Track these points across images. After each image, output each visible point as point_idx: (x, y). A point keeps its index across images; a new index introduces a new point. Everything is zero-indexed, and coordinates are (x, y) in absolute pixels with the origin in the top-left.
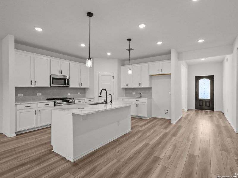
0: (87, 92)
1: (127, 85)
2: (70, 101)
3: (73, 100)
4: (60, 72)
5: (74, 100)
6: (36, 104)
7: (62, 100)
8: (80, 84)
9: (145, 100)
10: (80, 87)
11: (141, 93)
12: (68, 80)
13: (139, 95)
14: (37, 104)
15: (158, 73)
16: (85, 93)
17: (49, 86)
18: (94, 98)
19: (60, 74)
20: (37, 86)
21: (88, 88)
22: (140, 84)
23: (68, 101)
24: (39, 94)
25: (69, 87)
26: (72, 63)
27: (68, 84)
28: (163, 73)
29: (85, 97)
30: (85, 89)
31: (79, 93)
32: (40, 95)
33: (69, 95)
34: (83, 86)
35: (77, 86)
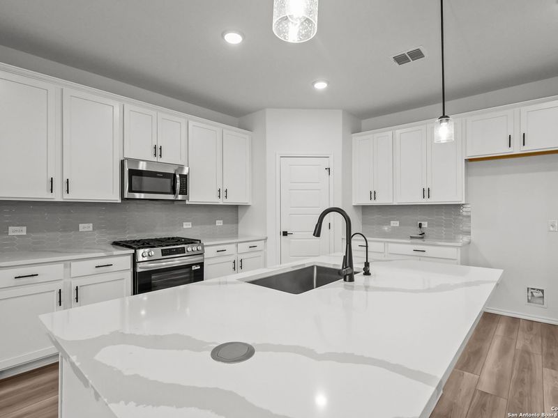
0: (244, 218)
1: (373, 195)
2: (189, 249)
3: (200, 248)
4: (157, 151)
5: (203, 247)
6: (61, 266)
7: (159, 249)
8: (223, 194)
9: (455, 249)
10: (221, 202)
11: (425, 225)
12: (184, 178)
13: (417, 232)
14: (65, 267)
15: (506, 151)
16: (237, 223)
17: (117, 199)
18: (266, 239)
19: (155, 159)
20: (74, 196)
21: (246, 207)
22: (426, 193)
23: (183, 250)
24: (85, 227)
25: (187, 203)
26: (195, 123)
27: (184, 191)
28: (529, 148)
30: (235, 208)
31: (219, 223)
32: (91, 229)
33: (187, 229)
34: (231, 200)
35: (212, 199)
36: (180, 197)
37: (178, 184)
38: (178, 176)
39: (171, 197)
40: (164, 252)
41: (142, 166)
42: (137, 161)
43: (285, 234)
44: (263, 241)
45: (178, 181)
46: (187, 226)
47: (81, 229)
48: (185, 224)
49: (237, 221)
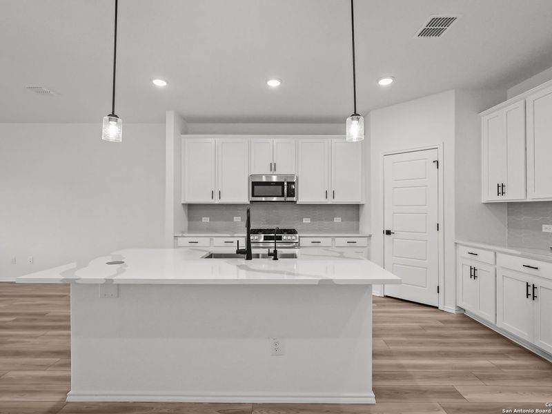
1: (501, 189)
2: (285, 238)
4: (273, 167)
7: (262, 236)
8: (330, 194)
10: (330, 201)
12: (291, 184)
14: (210, 239)
17: (247, 201)
18: (370, 236)
19: (270, 173)
21: (362, 206)
23: (280, 238)
24: (237, 219)
25: (298, 203)
26: (304, 140)
27: (291, 193)
29: (357, 230)
30: (356, 207)
31: (337, 220)
32: (240, 220)
33: (306, 223)
34: (341, 200)
35: (320, 199)
36: (289, 199)
37: (286, 189)
38: (286, 184)
39: (282, 199)
40: (266, 238)
42: (260, 176)
43: (389, 233)
44: (366, 239)
45: (286, 187)
46: (307, 221)
47: (235, 220)
48: (304, 219)
49: (358, 219)
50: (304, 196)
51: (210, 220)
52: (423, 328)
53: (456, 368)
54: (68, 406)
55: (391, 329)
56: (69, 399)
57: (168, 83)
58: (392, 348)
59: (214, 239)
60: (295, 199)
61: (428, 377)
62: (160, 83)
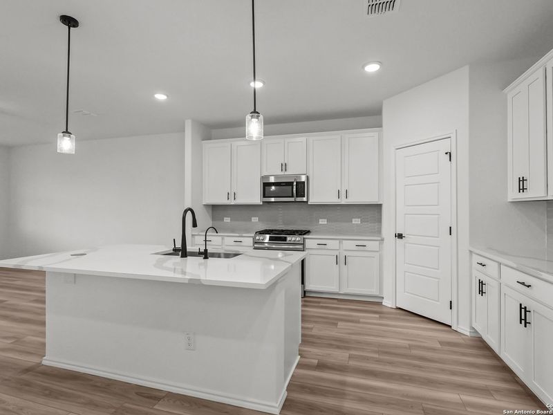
36: (299, 199)
37: (295, 189)
38: (295, 183)
39: (292, 199)
40: (271, 239)
41: (272, 180)
42: (268, 177)
43: (400, 236)
44: (378, 242)
45: (295, 187)
46: (323, 222)
47: (253, 221)
48: (320, 220)
49: (380, 221)
50: (316, 196)
51: (231, 220)
52: (410, 347)
53: (407, 396)
54: (42, 367)
55: (368, 344)
56: (45, 362)
57: (167, 96)
58: (352, 363)
59: (225, 238)
60: (305, 199)
61: (362, 400)
62: (161, 97)
